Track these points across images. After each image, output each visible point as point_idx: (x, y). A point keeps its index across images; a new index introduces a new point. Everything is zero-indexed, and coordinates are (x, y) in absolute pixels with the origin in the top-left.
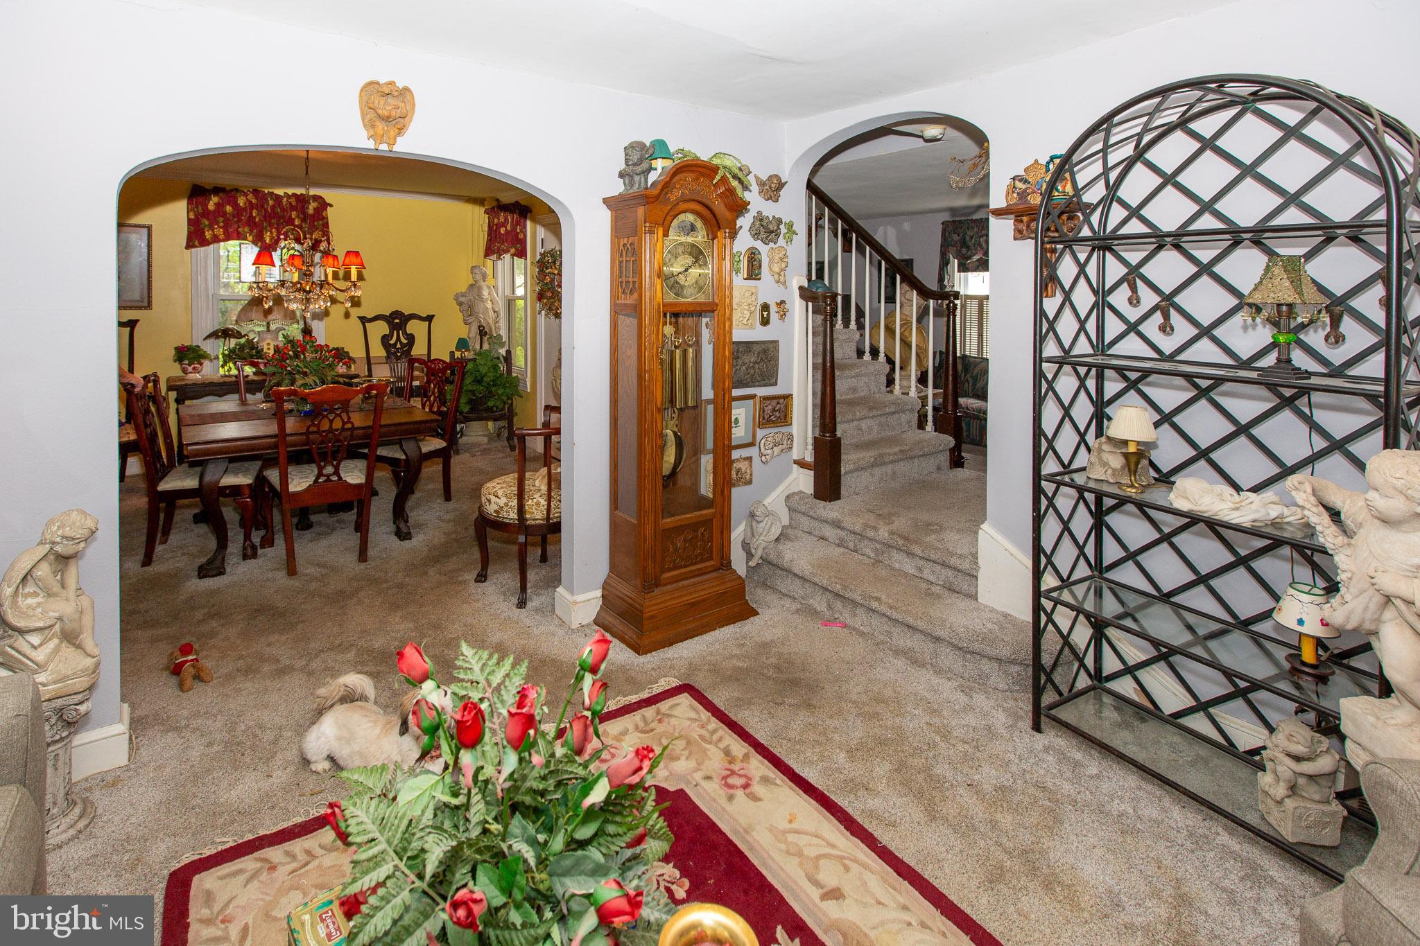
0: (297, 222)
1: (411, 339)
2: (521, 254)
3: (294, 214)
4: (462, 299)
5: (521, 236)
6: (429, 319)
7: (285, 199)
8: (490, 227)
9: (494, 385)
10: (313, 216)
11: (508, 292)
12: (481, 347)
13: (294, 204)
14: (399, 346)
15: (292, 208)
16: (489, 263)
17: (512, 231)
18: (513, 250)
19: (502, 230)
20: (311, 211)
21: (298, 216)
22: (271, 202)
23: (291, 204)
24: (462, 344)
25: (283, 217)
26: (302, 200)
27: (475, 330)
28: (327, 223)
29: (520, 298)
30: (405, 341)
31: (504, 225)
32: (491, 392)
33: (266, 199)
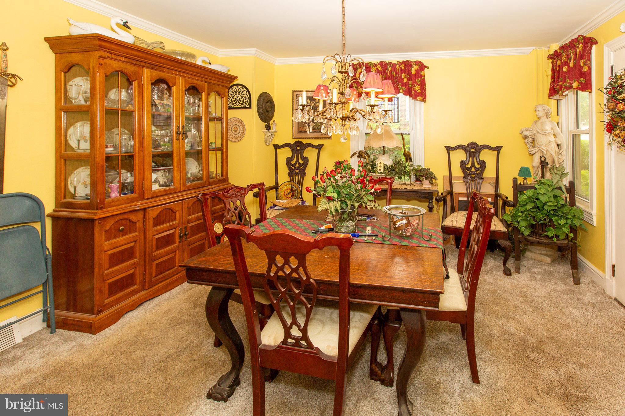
0: (405, 81)
1: (483, 164)
2: (586, 86)
3: (403, 75)
4: (527, 133)
5: (585, 69)
6: (498, 149)
7: (398, 66)
8: (553, 70)
9: (554, 215)
10: (415, 75)
11: (572, 128)
12: (543, 177)
13: (403, 68)
14: (473, 169)
15: (402, 71)
16: (553, 102)
17: (575, 66)
18: (575, 85)
19: (565, 69)
20: (413, 72)
21: (406, 77)
22: (390, 69)
23: (401, 68)
24: (524, 172)
25: (396, 78)
26: (408, 65)
27: (536, 161)
28: (424, 80)
29: (585, 132)
30: (477, 166)
31: (566, 63)
32: (551, 220)
33: (387, 67)
